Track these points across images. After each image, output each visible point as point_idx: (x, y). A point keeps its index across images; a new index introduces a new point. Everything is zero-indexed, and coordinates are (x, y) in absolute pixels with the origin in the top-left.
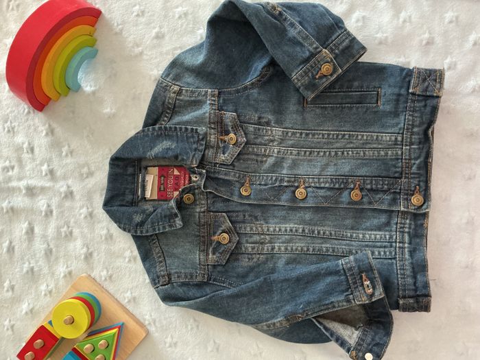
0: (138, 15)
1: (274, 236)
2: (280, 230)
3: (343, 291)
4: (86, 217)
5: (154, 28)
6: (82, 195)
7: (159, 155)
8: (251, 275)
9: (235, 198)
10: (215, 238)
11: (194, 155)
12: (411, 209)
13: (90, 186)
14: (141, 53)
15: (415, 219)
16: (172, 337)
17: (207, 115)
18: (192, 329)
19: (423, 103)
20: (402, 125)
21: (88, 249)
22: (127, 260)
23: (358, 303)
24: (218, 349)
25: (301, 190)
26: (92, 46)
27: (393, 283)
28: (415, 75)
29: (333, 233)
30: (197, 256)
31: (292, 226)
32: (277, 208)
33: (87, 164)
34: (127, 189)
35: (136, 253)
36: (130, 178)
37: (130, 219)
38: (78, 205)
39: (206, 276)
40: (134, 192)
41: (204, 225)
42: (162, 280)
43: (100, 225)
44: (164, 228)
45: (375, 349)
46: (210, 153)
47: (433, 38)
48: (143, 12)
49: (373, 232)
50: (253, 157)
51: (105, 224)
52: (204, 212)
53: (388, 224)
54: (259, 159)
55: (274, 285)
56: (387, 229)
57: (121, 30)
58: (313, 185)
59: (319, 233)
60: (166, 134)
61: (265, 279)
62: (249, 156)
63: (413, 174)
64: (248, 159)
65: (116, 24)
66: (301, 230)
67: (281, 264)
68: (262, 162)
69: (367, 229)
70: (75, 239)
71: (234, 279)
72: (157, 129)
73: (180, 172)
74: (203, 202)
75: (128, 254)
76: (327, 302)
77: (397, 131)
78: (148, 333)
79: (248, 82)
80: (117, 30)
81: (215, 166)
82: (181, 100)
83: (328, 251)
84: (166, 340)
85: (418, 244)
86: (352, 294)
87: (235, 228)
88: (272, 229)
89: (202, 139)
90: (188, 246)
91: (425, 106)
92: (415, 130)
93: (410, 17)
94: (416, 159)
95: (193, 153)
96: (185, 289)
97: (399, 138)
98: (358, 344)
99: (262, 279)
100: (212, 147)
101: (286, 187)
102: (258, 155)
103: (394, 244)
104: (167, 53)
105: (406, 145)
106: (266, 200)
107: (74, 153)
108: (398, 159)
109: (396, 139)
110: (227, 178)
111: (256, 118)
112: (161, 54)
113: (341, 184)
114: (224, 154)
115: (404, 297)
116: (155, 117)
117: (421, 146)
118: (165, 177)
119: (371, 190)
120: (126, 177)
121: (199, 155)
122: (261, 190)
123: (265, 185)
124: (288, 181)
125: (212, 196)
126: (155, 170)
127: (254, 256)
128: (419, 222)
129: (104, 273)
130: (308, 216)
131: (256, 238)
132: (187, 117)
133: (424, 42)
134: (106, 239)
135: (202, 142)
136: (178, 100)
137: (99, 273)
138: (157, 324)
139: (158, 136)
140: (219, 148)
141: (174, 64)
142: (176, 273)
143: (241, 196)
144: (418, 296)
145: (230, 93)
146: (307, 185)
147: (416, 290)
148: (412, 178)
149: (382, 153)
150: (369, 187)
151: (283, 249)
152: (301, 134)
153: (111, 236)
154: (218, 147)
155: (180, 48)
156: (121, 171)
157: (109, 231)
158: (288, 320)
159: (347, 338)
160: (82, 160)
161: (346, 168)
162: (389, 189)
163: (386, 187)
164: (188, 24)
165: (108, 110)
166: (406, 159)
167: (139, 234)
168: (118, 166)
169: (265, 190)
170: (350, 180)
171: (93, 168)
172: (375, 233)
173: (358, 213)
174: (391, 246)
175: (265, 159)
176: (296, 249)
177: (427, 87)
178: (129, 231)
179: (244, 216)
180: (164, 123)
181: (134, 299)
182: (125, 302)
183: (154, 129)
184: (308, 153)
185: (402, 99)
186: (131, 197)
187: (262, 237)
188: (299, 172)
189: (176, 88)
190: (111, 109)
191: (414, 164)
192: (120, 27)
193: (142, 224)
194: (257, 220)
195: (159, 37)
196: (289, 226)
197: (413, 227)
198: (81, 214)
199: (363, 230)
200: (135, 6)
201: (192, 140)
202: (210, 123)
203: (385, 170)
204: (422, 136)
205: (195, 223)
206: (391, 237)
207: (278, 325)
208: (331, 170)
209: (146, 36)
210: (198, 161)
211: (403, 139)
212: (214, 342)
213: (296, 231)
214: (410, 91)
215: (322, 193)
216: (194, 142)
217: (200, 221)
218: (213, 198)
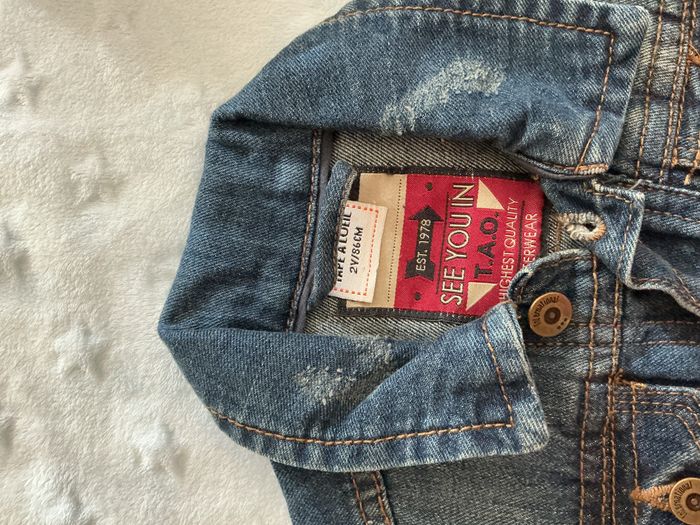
4: (74, 370)
6: (66, 275)
10: (649, 493)
11: (592, 123)
13: (103, 236)
21: (77, 506)
33: (96, 144)
36: (287, 210)
38: (47, 317)
41: (597, 435)
43: (134, 409)
44: (448, 444)
51: (155, 403)
52: (604, 379)
60: (463, 24)
70: (26, 460)
73: (504, 201)
74: (606, 334)
95: (588, 114)
100: (661, 99)
107: (44, 96)
118: (434, 219)
120: (268, 204)
126: (394, 189)
153: (179, 461)
156: (252, 175)
157: (170, 434)
160: (78, 123)
167: (314, 462)
171: (121, 165)
178: (268, 448)
186: (284, 289)
193: (331, 416)
198: (55, 356)
201: (577, 60)
216: (586, 73)
217: (579, 420)
218: (647, 318)
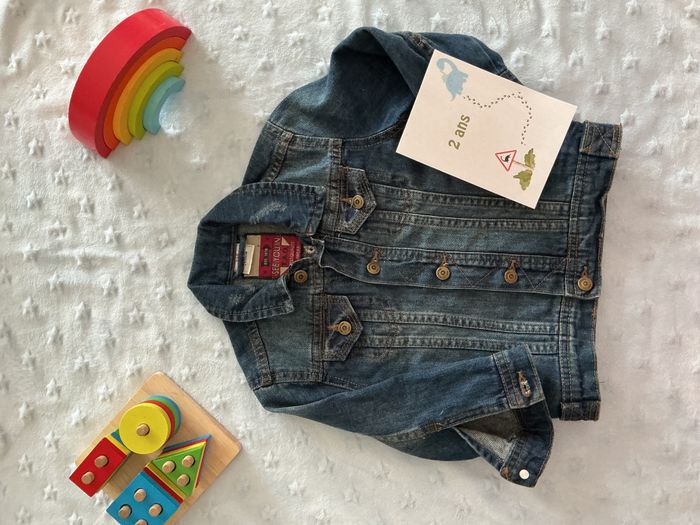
0: (239, 39)
1: (407, 326)
2: (415, 318)
3: (495, 393)
4: (163, 298)
5: (261, 56)
6: (159, 269)
7: (266, 219)
8: (378, 375)
9: (360, 278)
10: (333, 327)
11: (310, 220)
12: (578, 295)
13: (170, 257)
14: (243, 89)
15: (581, 307)
16: (273, 454)
17: (328, 170)
18: (299, 443)
19: (596, 166)
20: (569, 191)
21: (165, 340)
22: (216, 354)
23: (512, 407)
24: (331, 469)
25: (444, 268)
26: (178, 75)
27: (554, 385)
28: (587, 130)
29: (481, 323)
30: (309, 350)
31: (430, 313)
32: (411, 290)
33: (166, 230)
34: (220, 262)
35: (229, 345)
36: (224, 249)
37: (225, 301)
38: (154, 282)
39: (321, 375)
40: (229, 266)
41: (319, 311)
42: (263, 380)
43: (182, 309)
44: (269, 312)
45: (533, 464)
46: (330, 219)
47: (608, 86)
48: (246, 35)
49: (530, 323)
50: (385, 226)
51: (189, 307)
52: (319, 294)
53: (549, 312)
54: (392, 228)
55: (407, 387)
56: (547, 318)
57: (217, 57)
58: (458, 262)
59: (464, 322)
60: (273, 193)
61: (396, 379)
62: (379, 225)
63: (582, 251)
64: (377, 228)
65: (210, 49)
66: (441, 319)
67: (415, 360)
68: (395, 232)
69: (523, 318)
70: (148, 327)
71: (356, 380)
72: (262, 186)
73: (289, 243)
74: (319, 281)
75: (217, 346)
76: (474, 407)
77: (563, 199)
78: (241, 449)
79: (381, 131)
80: (212, 56)
81: (336, 236)
82: (295, 151)
83: (474, 345)
84: (265, 458)
85: (585, 338)
86: (505, 396)
87: (359, 315)
88: (405, 317)
89: (320, 202)
90: (297, 337)
91: (598, 169)
92: (585, 198)
93: (581, 60)
94: (585, 233)
95: (309, 218)
96: (293, 391)
97: (566, 208)
98: (512, 458)
99: (392, 379)
100: (332, 212)
101: (425, 264)
102: (389, 223)
103: (556, 337)
104: (276, 90)
105: (573, 216)
106: (399, 280)
107: (149, 214)
108: (562, 233)
109: (562, 208)
110: (350, 251)
111: (390, 177)
112: (269, 90)
113: (492, 263)
114: (347, 220)
115: (568, 401)
116: (259, 170)
117: (591, 218)
118: (269, 248)
119: (529, 270)
120: (219, 247)
121: (316, 221)
122: (393, 268)
123: (399, 261)
124: (428, 258)
125: (330, 273)
126: (257, 239)
127: (381, 351)
128: (587, 311)
129: (185, 371)
130: (451, 301)
131: (385, 328)
132: (300, 173)
133: (598, 91)
134: (190, 326)
135: (320, 205)
136: (291, 150)
137: (179, 370)
138: (254, 436)
139: (264, 196)
140: (342, 212)
141: (287, 104)
142: (282, 370)
143: (367, 274)
144: (584, 399)
145: (357, 144)
146: (450, 262)
147: (582, 393)
148: (579, 257)
149: (544, 225)
150: (526, 266)
151: (418, 341)
152: (445, 198)
153: (196, 323)
154: (340, 211)
155: (294, 84)
156: (214, 239)
157: (193, 316)
158: (424, 430)
159: (497, 452)
160: (160, 223)
161: (499, 243)
162: (551, 270)
163: (547, 267)
164: (304, 54)
165: (196, 160)
166: (572, 233)
167: (235, 320)
168: (209, 232)
169: (398, 267)
170: (504, 258)
171: (174, 235)
172: (532, 323)
173: (513, 297)
174: (552, 340)
175: (398, 229)
176: (435, 343)
177: (601, 146)
178: (221, 317)
179: (371, 300)
180: (271, 179)
181: (225, 404)
182: (211, 409)
183: (258, 186)
184: (453, 223)
185: (571, 160)
186: (226, 272)
187: (393, 326)
188: (441, 246)
189: (289, 135)
190: (201, 159)
191: (582, 239)
192: (216, 52)
193: (240, 307)
194: (387, 305)
195: (267, 68)
196: (426, 313)
197: (579, 316)
198: (157, 294)
199: (518, 319)
200: (236, 26)
201: (307, 202)
202: (331, 181)
203: (547, 246)
204: (593, 206)
205: (307, 308)
206: (552, 328)
207: (412, 436)
208: (481, 245)
209: (251, 67)
210: (315, 229)
211: (570, 208)
212: (328, 461)
213: (436, 320)
214: (581, 150)
215: (469, 272)
216: (310, 205)
217: (313, 306)
218: (331, 276)
